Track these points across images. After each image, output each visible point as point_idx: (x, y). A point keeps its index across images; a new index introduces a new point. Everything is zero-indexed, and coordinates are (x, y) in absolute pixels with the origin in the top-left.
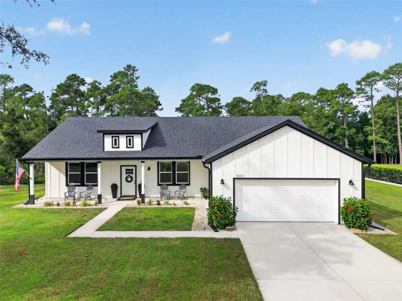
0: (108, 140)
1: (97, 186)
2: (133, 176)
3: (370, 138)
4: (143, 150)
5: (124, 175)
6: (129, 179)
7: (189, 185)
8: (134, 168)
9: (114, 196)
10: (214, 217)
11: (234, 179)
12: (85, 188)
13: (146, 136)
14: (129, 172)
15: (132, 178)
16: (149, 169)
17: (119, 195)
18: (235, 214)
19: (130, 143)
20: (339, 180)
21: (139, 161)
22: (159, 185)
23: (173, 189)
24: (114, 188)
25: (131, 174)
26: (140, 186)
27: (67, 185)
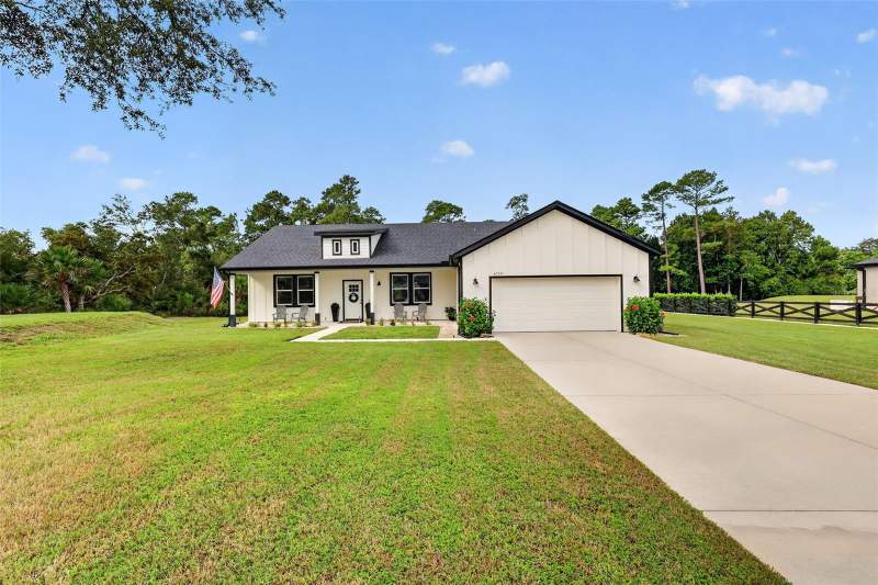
0: (328, 245)
1: (314, 306)
2: (359, 293)
3: (662, 269)
4: (371, 257)
5: (348, 293)
6: (354, 298)
7: (431, 304)
8: (359, 283)
9: (335, 319)
10: (465, 322)
11: (491, 278)
12: (298, 310)
13: (375, 239)
14: (353, 288)
15: (357, 296)
16: (379, 284)
17: (341, 318)
18: (491, 320)
19: (355, 248)
20: (621, 276)
21: (367, 271)
22: (392, 305)
23: (410, 310)
24: (335, 308)
25: (355, 291)
26: (368, 305)
27: (275, 306)
